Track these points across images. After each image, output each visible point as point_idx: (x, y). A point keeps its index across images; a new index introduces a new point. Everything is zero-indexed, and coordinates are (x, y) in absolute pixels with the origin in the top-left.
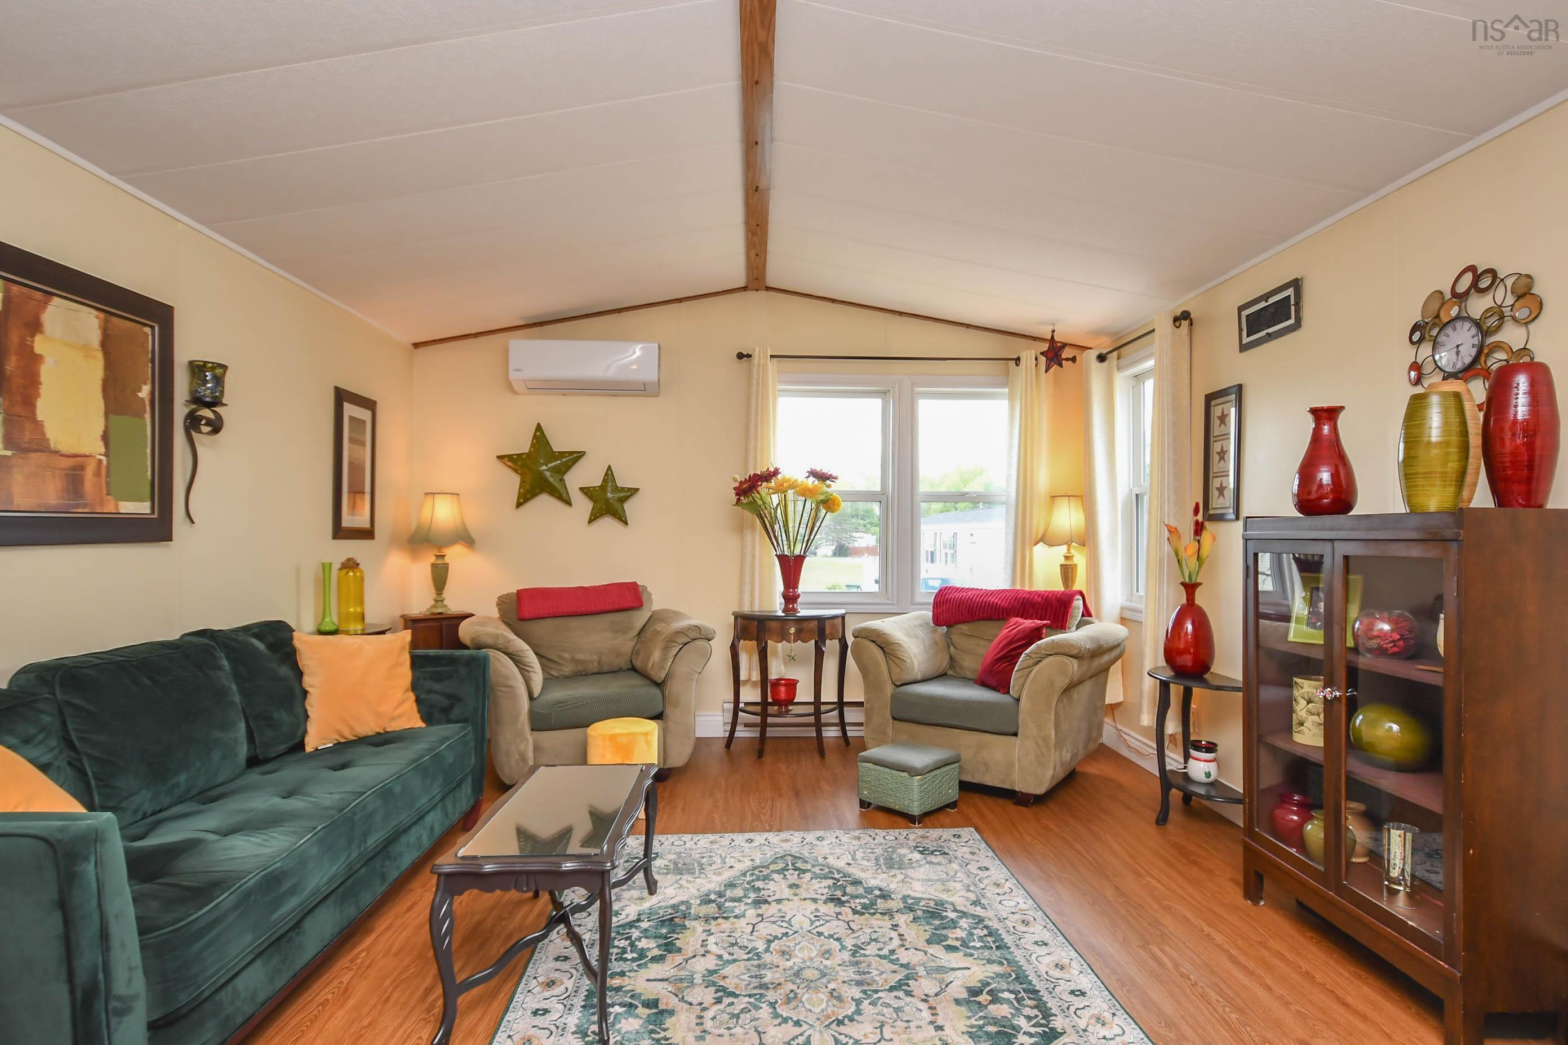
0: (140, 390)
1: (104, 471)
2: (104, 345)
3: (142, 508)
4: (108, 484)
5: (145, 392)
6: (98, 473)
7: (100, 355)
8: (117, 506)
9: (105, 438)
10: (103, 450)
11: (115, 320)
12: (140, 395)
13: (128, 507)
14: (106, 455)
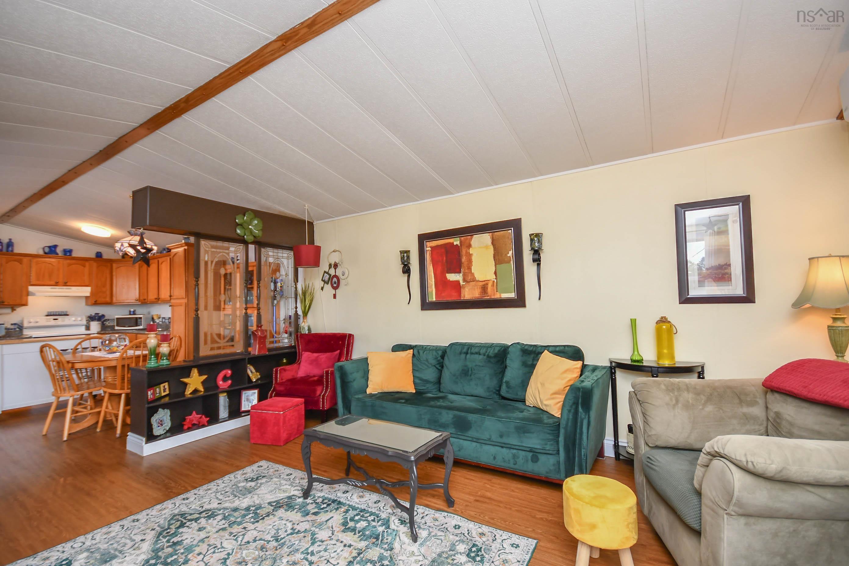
0: (508, 253)
1: (495, 284)
2: (492, 243)
3: (512, 295)
4: (497, 288)
5: (510, 254)
6: (493, 285)
7: (492, 247)
8: (500, 295)
9: (495, 273)
10: (495, 277)
11: (496, 233)
12: (508, 255)
13: (505, 296)
14: (496, 279)
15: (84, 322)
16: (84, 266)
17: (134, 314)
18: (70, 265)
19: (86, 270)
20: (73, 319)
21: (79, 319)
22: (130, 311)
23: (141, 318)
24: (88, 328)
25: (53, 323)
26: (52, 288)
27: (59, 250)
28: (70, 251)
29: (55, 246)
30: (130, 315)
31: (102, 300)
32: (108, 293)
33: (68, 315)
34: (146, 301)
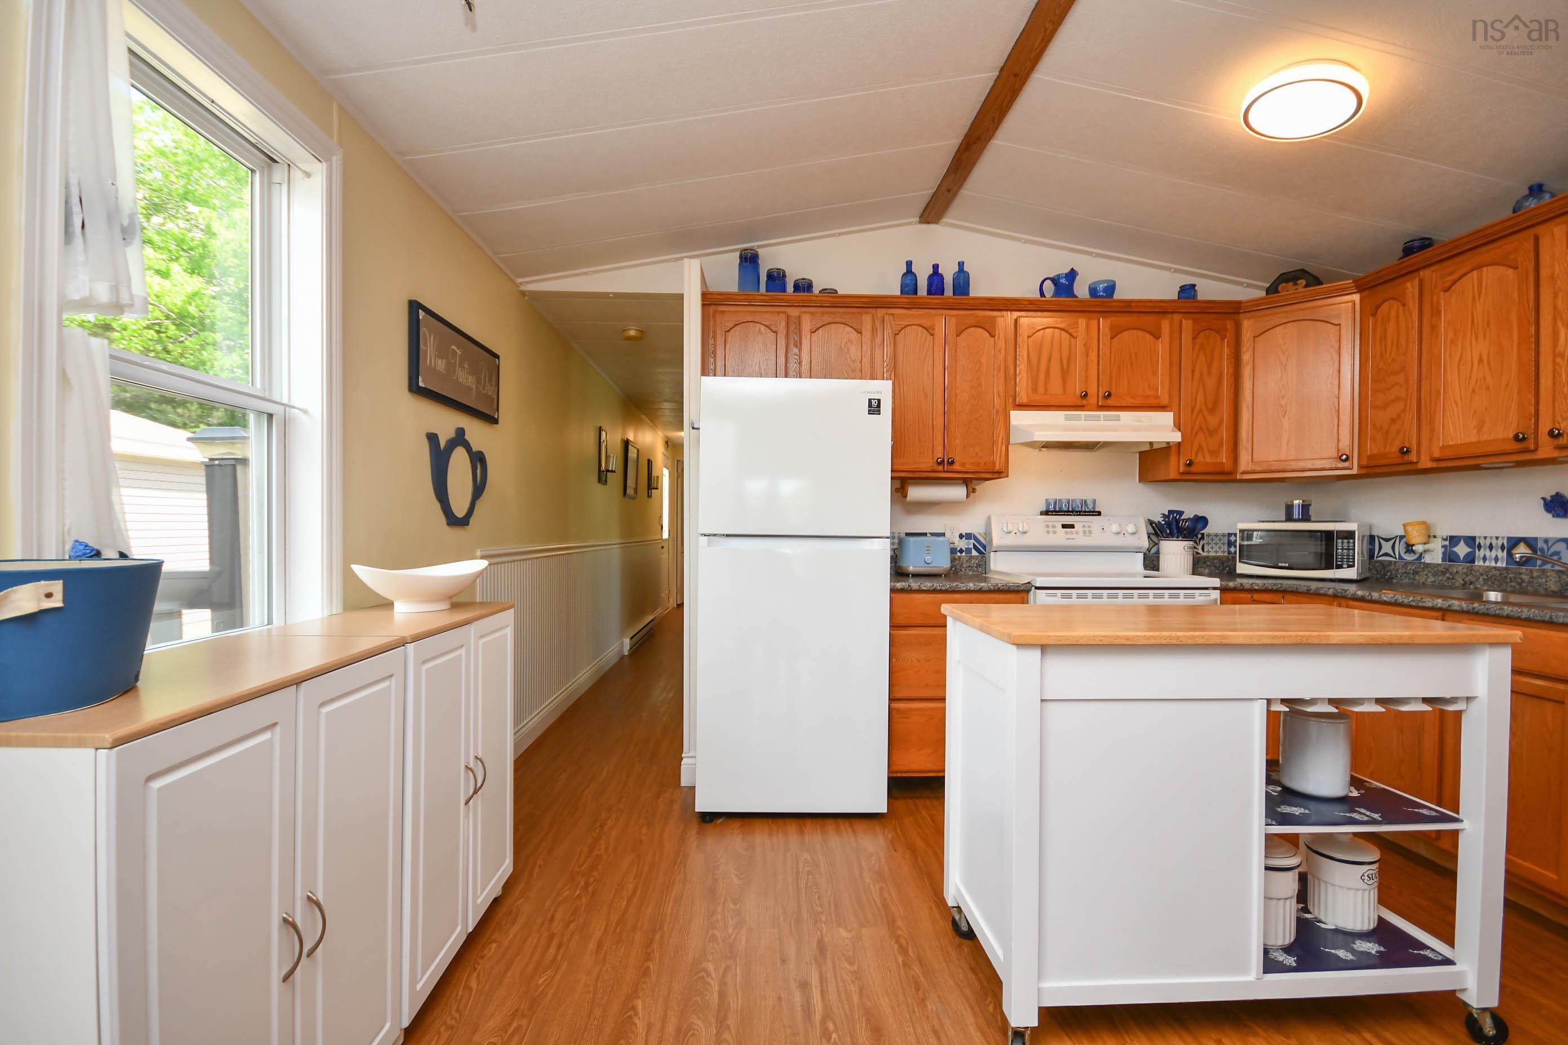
15: (1145, 543)
16: (1157, 337)
17: (1306, 518)
18: (1116, 332)
19: (1162, 347)
20: (1115, 528)
21: (1131, 528)
22: (1289, 508)
23: (1350, 535)
24: (1152, 562)
25: (1061, 537)
26: (1067, 418)
27: (1081, 290)
28: (1111, 288)
29: (1072, 275)
30: (1289, 518)
31: (1204, 460)
32: (1225, 434)
33: (1099, 514)
34: (1413, 457)
